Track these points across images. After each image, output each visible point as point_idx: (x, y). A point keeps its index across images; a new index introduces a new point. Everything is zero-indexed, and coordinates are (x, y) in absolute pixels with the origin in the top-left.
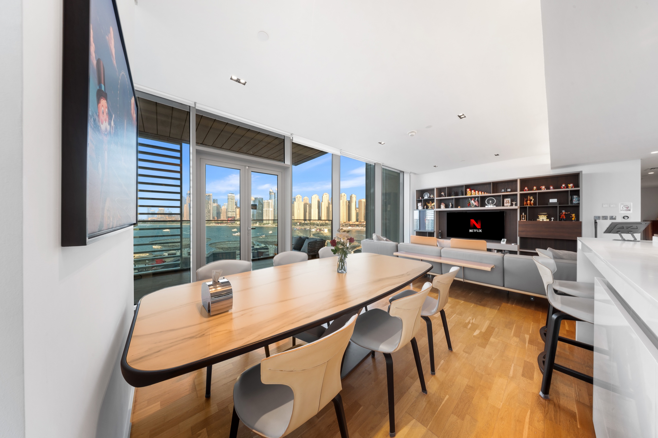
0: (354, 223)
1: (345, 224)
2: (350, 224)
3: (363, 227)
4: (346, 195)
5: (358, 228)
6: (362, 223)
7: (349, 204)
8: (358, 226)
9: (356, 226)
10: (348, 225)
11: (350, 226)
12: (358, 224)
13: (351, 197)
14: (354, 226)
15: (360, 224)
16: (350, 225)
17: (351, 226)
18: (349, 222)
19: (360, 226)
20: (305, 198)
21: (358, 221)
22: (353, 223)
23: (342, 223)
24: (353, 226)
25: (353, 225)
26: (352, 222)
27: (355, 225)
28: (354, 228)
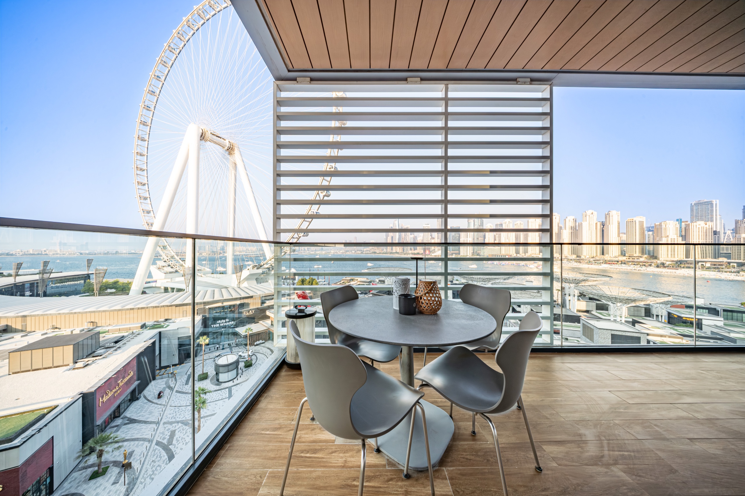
0: (616, 259)
1: (594, 259)
2: (606, 259)
3: (639, 266)
4: (595, 213)
5: (624, 267)
6: (636, 258)
7: (602, 226)
8: (624, 263)
9: (622, 263)
10: (600, 262)
11: (605, 263)
12: (625, 260)
13: (607, 215)
14: (616, 264)
15: (631, 260)
16: (606, 262)
17: (609, 264)
18: (603, 256)
19: (630, 263)
21: (624, 256)
22: (612, 259)
23: (588, 258)
24: (614, 264)
25: (612, 261)
26: (611, 257)
27: (618, 262)
28: (616, 267)
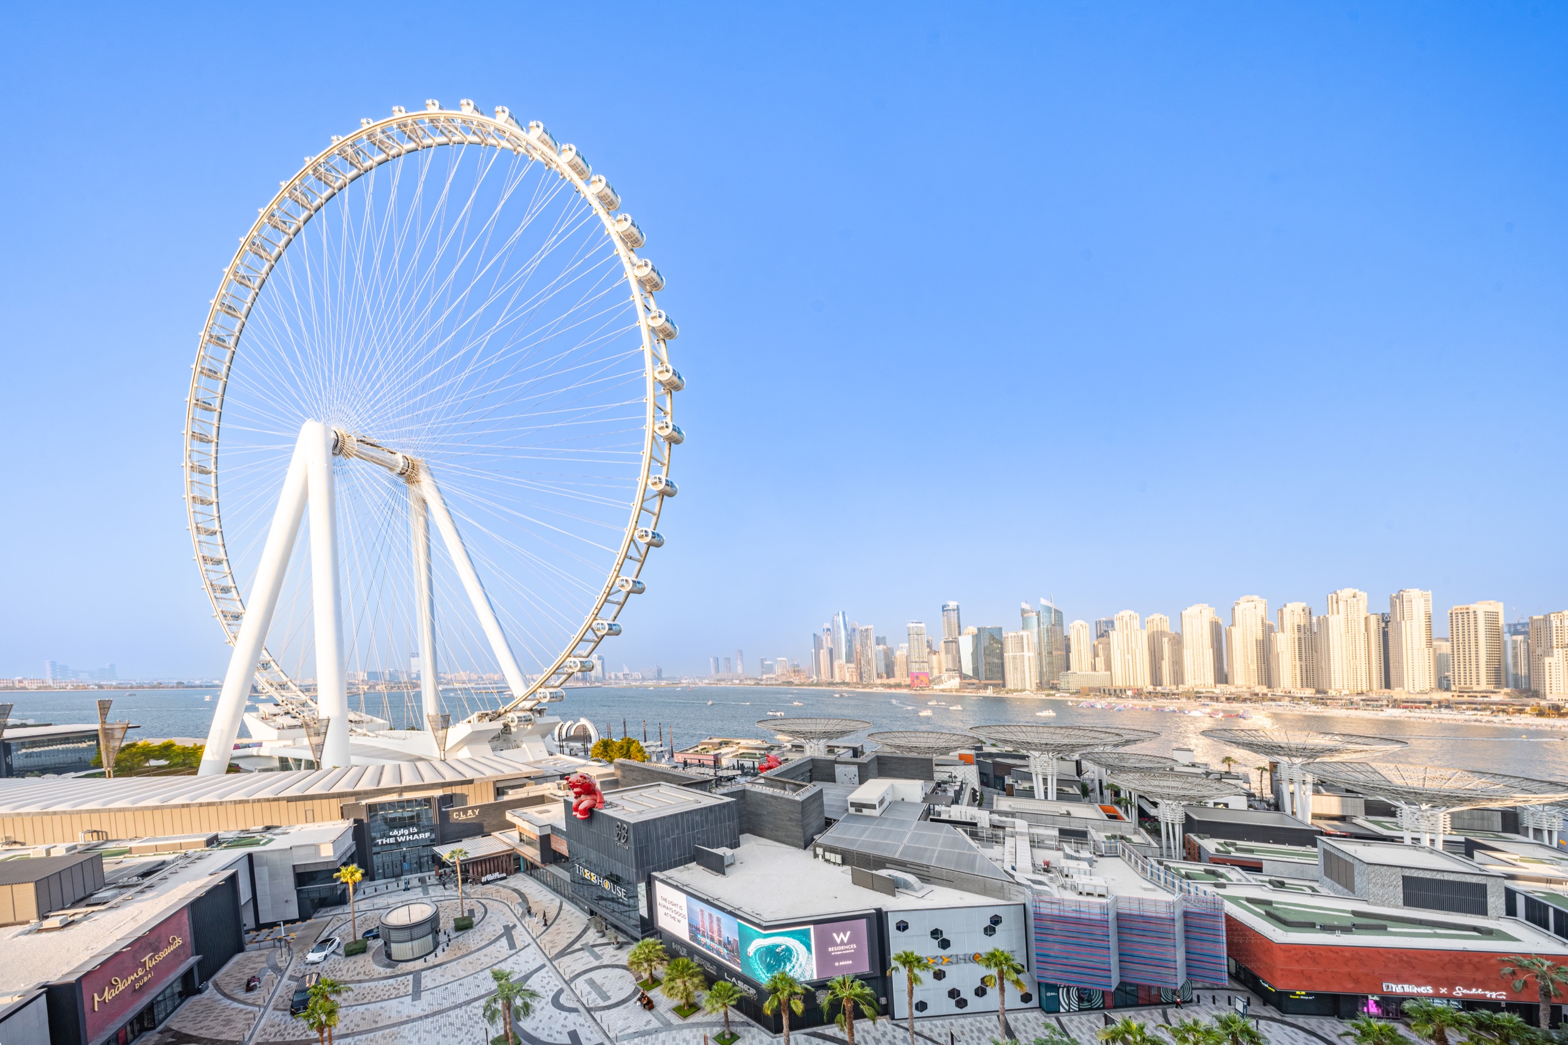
0: (1426, 697)
1: (1364, 697)
2: (1396, 697)
3: (1488, 713)
4: (1363, 596)
5: (1446, 715)
6: (1479, 695)
7: (1383, 625)
8: (1447, 707)
9: (1440, 707)
10: (1380, 703)
11: (1393, 707)
12: (1448, 701)
13: (1397, 600)
14: (1425, 708)
15: (1466, 698)
16: (1396, 704)
17: (1406, 708)
18: (1388, 691)
19: (1464, 707)
20: (1151, 617)
21: (1448, 689)
22: (1413, 696)
23: (1345, 695)
24: (1418, 708)
25: (1408, 702)
26: (1409, 692)
27: (1429, 703)
28: (1423, 715)
